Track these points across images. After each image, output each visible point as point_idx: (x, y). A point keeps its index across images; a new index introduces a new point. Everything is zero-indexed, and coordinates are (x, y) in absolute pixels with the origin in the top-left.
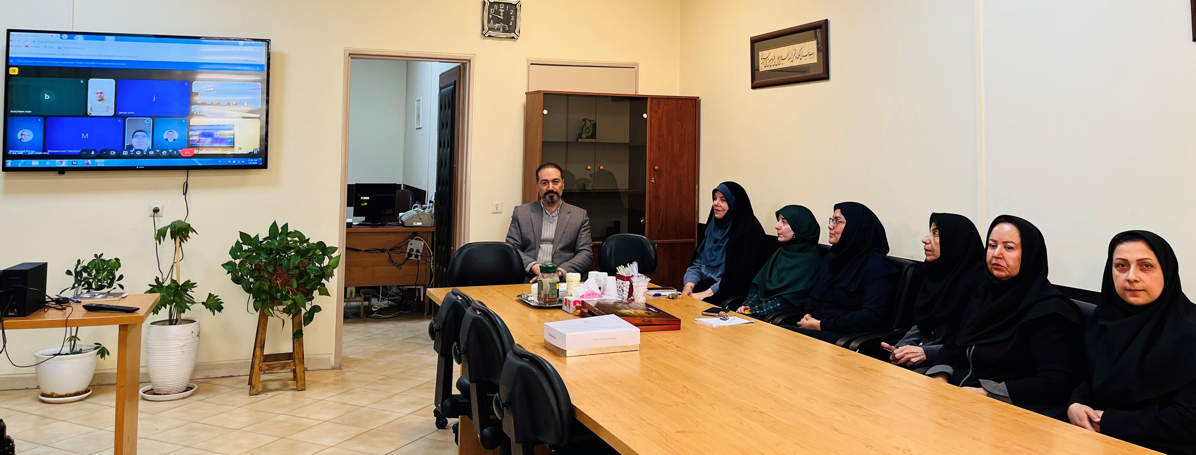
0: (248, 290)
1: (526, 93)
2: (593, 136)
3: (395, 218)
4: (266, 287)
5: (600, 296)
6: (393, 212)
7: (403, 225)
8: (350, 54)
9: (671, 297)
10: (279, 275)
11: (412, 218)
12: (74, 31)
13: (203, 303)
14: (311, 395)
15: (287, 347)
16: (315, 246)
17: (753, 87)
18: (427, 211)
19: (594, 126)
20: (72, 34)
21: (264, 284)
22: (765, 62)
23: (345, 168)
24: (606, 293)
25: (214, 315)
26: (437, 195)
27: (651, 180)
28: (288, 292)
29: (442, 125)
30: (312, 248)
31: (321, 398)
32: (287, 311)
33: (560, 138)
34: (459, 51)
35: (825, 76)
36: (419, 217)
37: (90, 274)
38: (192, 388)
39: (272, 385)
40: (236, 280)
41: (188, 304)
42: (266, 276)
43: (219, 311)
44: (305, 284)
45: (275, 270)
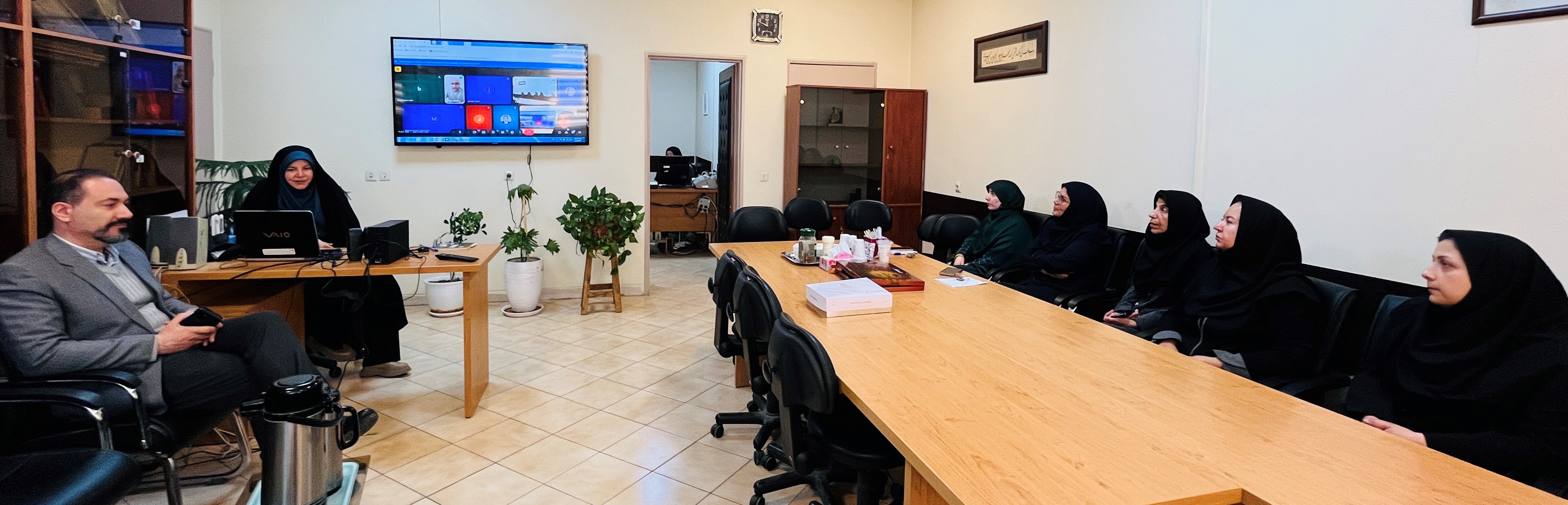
0: (576, 238)
1: (786, 87)
2: (840, 121)
3: (689, 182)
4: (589, 236)
5: (851, 257)
6: (688, 177)
7: (694, 187)
8: (649, 56)
9: (909, 256)
10: (598, 227)
11: (701, 182)
12: (442, 38)
13: (545, 246)
14: (626, 316)
15: (609, 280)
16: (625, 206)
17: (976, 81)
18: (712, 177)
19: (841, 113)
20: (439, 40)
21: (587, 234)
22: (987, 60)
23: (648, 144)
24: (856, 253)
25: (553, 254)
26: (719, 165)
27: (886, 157)
28: (606, 240)
29: (721, 113)
30: (623, 207)
31: (634, 319)
32: (606, 254)
33: (812, 122)
34: (734, 53)
35: (1044, 70)
36: (706, 182)
37: (461, 223)
38: (540, 308)
39: (599, 307)
40: (567, 230)
41: (532, 247)
42: (589, 228)
43: (557, 252)
44: (618, 235)
45: (595, 223)
